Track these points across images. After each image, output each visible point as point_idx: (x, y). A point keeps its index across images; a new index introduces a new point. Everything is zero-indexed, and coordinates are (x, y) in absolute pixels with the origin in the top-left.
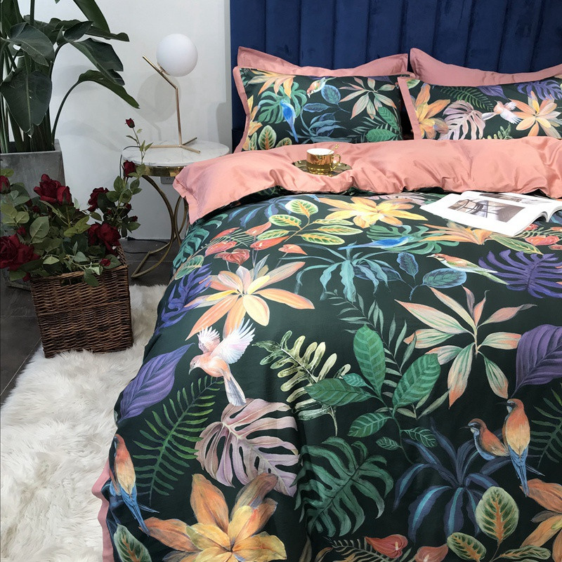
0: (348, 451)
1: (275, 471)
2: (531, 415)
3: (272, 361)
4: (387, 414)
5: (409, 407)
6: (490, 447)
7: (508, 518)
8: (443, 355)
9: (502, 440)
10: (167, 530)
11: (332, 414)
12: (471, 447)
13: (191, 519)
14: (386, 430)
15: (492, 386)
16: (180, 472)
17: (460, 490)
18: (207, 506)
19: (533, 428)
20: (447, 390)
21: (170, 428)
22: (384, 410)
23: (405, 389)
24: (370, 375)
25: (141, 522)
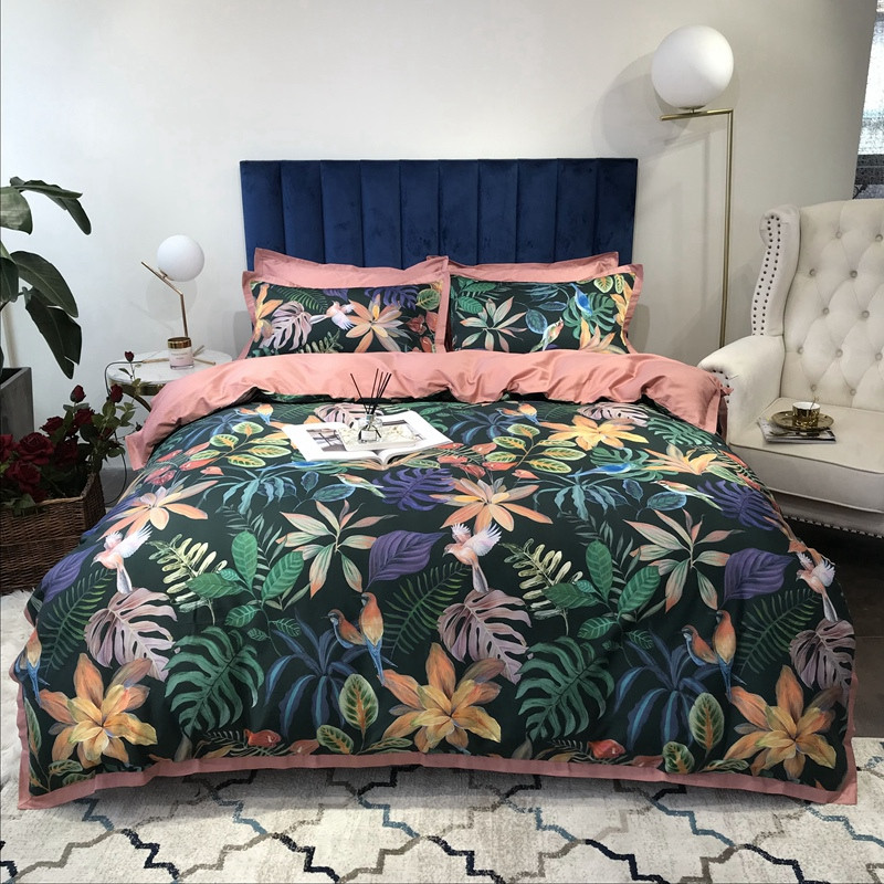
0: (225, 639)
1: (150, 654)
3: (160, 557)
4: (256, 606)
5: (275, 599)
6: (349, 637)
8: (307, 552)
11: (210, 606)
12: (331, 636)
13: (72, 694)
14: (256, 622)
15: (348, 580)
16: (70, 651)
17: (323, 679)
18: (86, 682)
19: (385, 620)
20: (309, 582)
21: (68, 611)
22: (254, 602)
23: (272, 583)
24: (243, 570)
25: (37, 693)
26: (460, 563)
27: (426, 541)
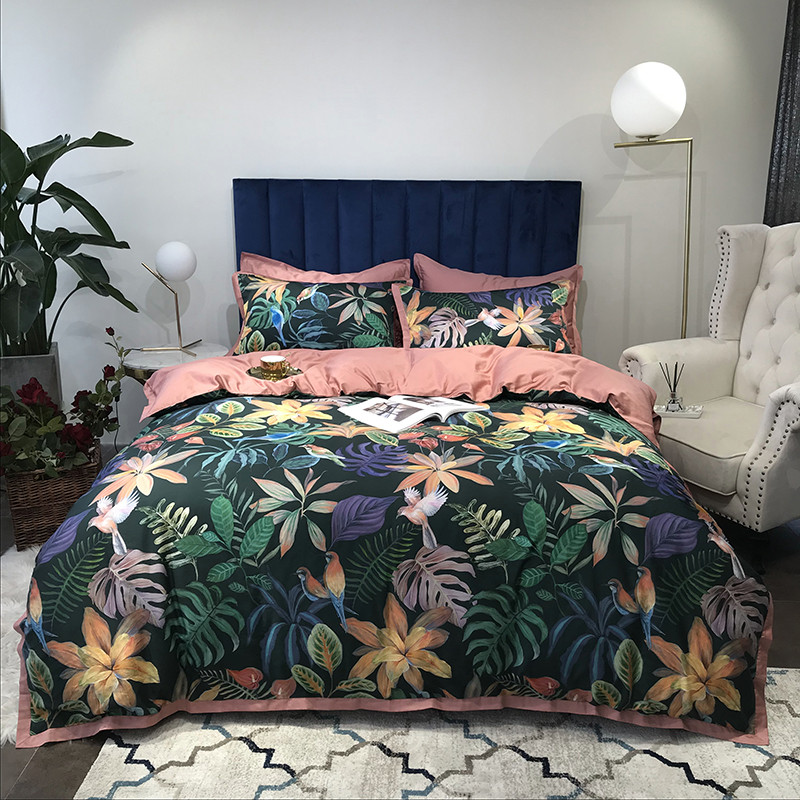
0: (207, 593)
1: (148, 607)
2: (345, 565)
3: (149, 522)
4: (236, 563)
6: (314, 591)
7: (334, 651)
8: (277, 517)
9: (324, 585)
10: (63, 651)
11: (194, 563)
13: (82, 643)
14: (236, 577)
15: (313, 541)
16: (75, 606)
17: (293, 625)
18: (94, 633)
19: (347, 575)
20: (279, 544)
21: (70, 571)
22: (233, 560)
23: (248, 543)
24: (223, 533)
25: (45, 644)
26: (412, 523)
27: (381, 504)
